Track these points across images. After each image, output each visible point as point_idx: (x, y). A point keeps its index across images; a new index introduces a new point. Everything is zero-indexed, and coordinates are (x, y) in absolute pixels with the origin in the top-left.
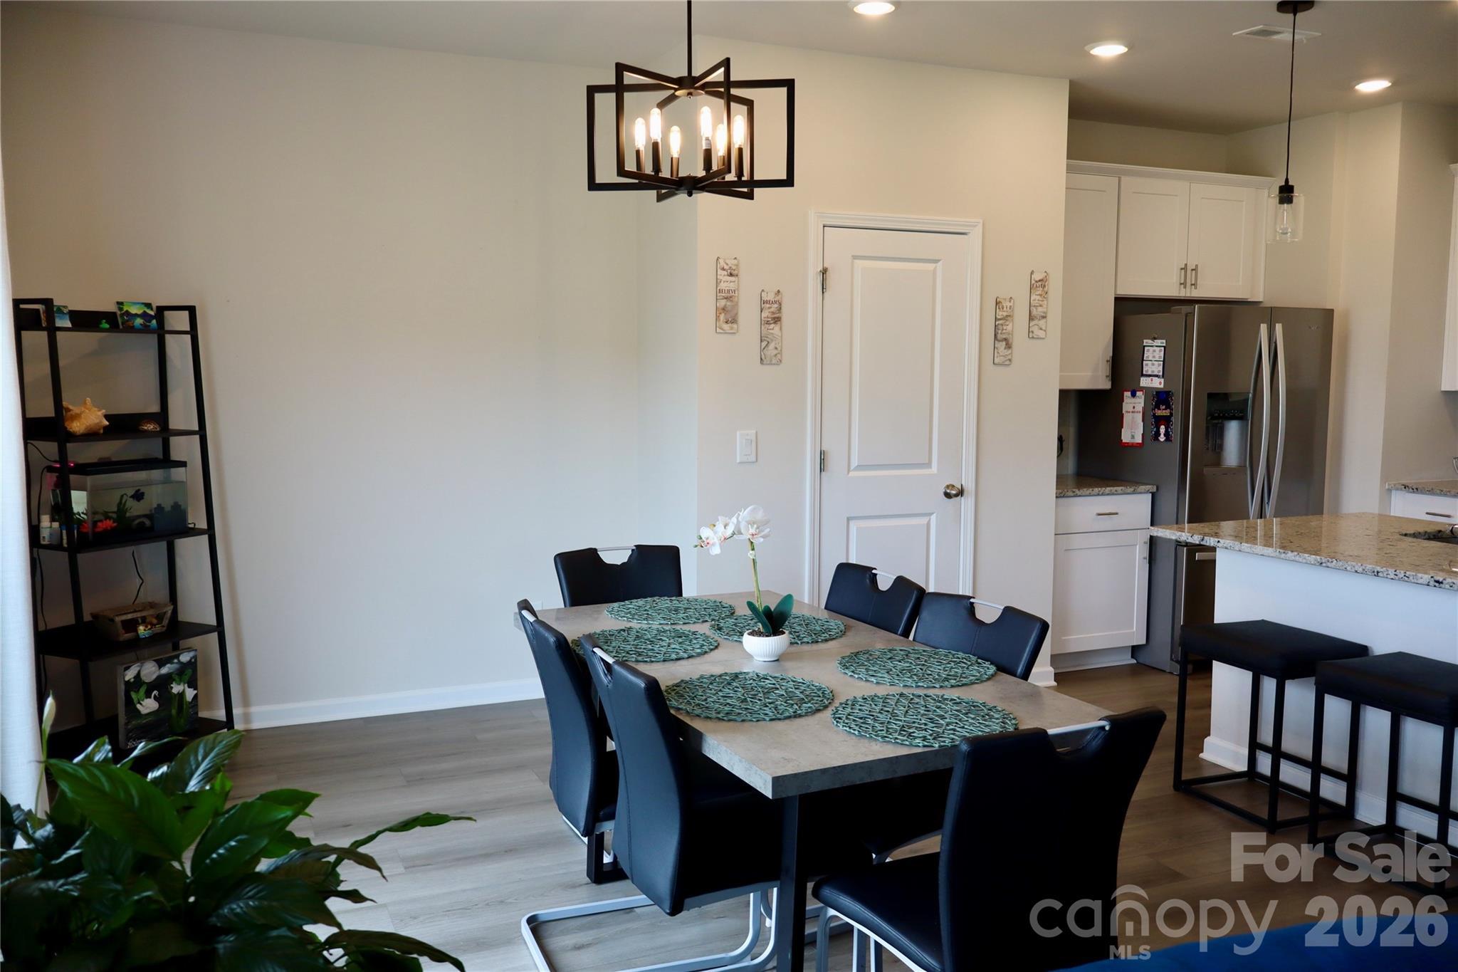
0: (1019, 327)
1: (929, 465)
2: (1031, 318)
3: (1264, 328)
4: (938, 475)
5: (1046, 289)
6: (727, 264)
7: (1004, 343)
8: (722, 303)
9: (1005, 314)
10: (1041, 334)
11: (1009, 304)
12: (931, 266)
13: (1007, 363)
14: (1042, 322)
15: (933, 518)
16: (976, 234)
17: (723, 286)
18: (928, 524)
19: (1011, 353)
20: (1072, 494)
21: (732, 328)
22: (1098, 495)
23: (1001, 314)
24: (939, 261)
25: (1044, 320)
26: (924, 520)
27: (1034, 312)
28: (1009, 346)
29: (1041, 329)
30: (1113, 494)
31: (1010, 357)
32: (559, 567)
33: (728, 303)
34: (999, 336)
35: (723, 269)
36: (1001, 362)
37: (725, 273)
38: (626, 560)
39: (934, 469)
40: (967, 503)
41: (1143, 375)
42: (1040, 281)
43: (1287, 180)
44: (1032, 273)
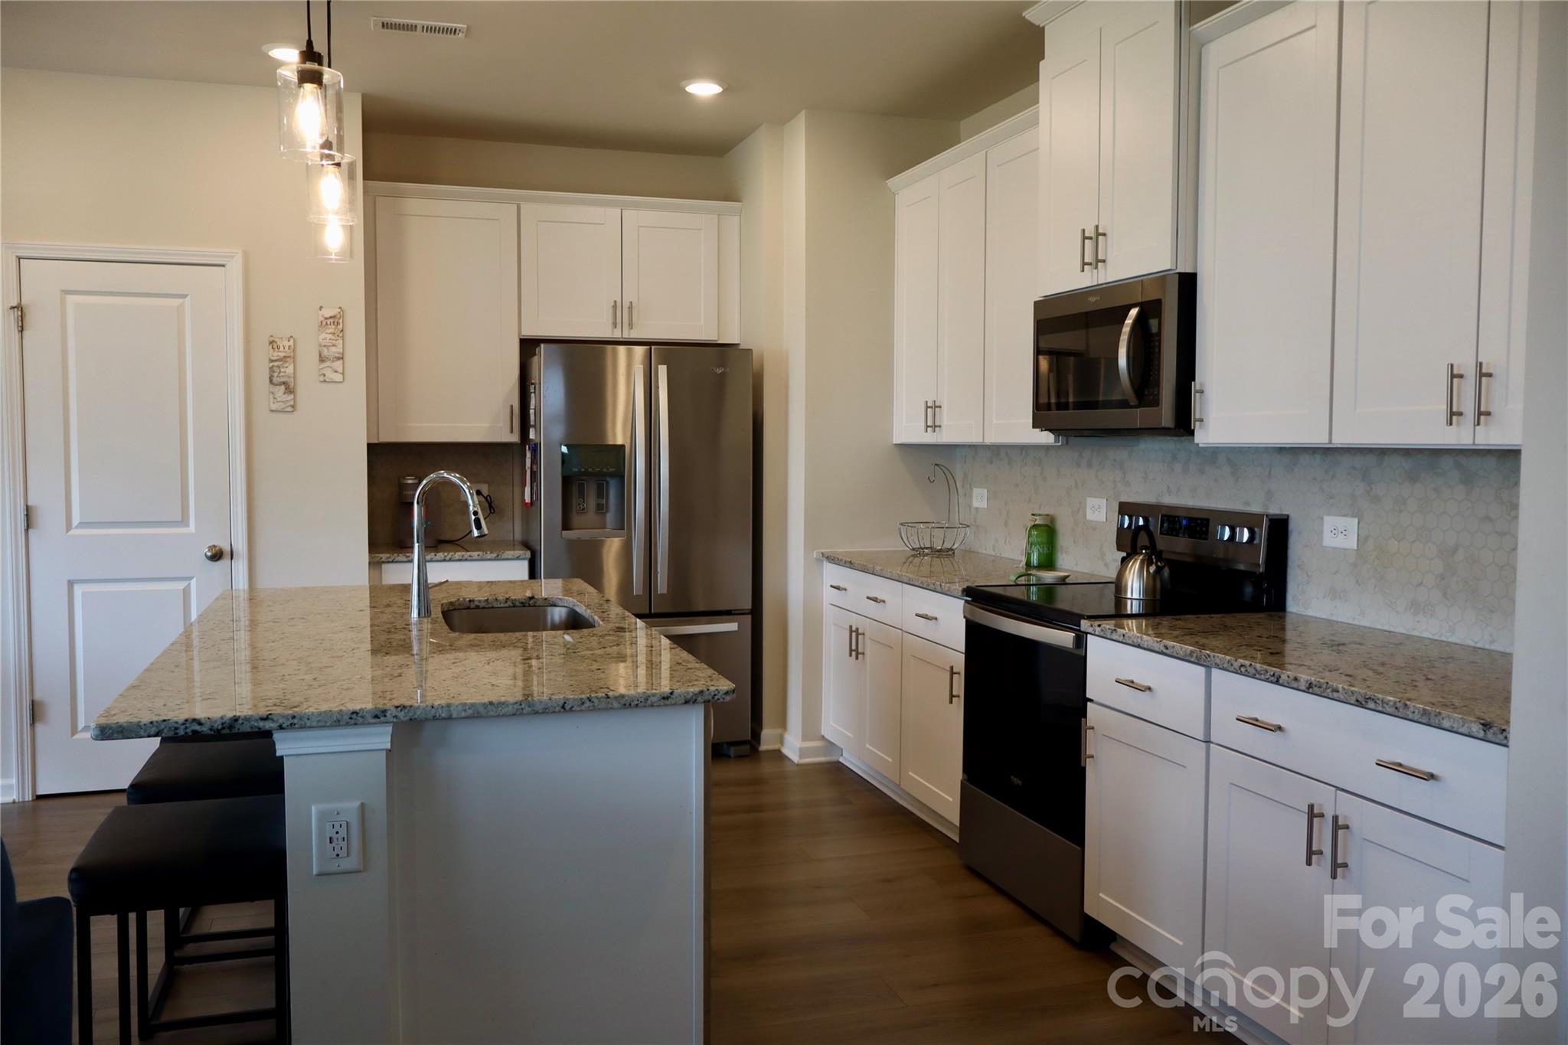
0: (306, 369)
1: (184, 521)
2: (322, 359)
4: (197, 534)
5: (340, 327)
7: (283, 387)
9: (282, 355)
10: (338, 377)
11: (287, 344)
12: (177, 302)
13: (290, 409)
14: (338, 365)
15: (193, 582)
16: (235, 267)
18: (186, 592)
19: (294, 399)
20: (406, 560)
22: (444, 560)
23: (276, 355)
24: (186, 296)
25: (341, 361)
26: (182, 585)
27: (325, 352)
28: (289, 389)
29: (336, 372)
30: (466, 560)
31: (292, 403)
34: (275, 380)
36: (279, 409)
39: (192, 528)
40: (239, 567)
42: (331, 317)
44: (321, 308)
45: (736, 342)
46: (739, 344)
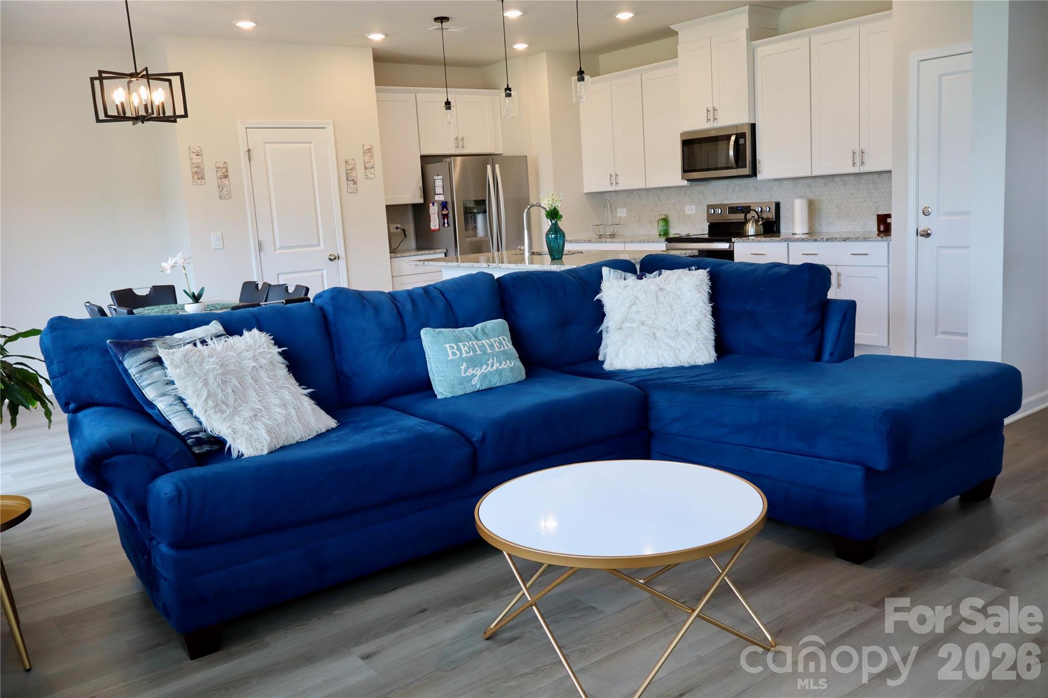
0: (360, 173)
1: (319, 245)
2: (366, 168)
3: (489, 167)
4: (324, 251)
5: (372, 153)
6: (195, 150)
7: (352, 182)
8: (195, 169)
9: (351, 167)
10: (372, 176)
11: (352, 162)
12: (308, 145)
13: (355, 191)
14: (372, 170)
15: (324, 271)
16: (330, 128)
17: (194, 161)
18: (322, 274)
19: (357, 187)
20: (400, 256)
21: (202, 182)
22: (415, 255)
23: (348, 168)
24: (311, 142)
25: (373, 169)
26: (321, 272)
27: (367, 166)
28: (355, 183)
29: (372, 174)
30: (423, 255)
31: (356, 189)
32: (113, 297)
33: (198, 169)
34: (349, 179)
35: (193, 153)
36: (352, 191)
37: (194, 154)
38: (148, 293)
39: (322, 247)
40: (342, 263)
41: (436, 194)
42: (368, 149)
43: (447, 99)
44: (364, 146)
45: (502, 153)
46: (502, 154)
